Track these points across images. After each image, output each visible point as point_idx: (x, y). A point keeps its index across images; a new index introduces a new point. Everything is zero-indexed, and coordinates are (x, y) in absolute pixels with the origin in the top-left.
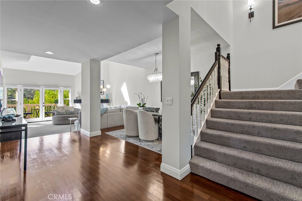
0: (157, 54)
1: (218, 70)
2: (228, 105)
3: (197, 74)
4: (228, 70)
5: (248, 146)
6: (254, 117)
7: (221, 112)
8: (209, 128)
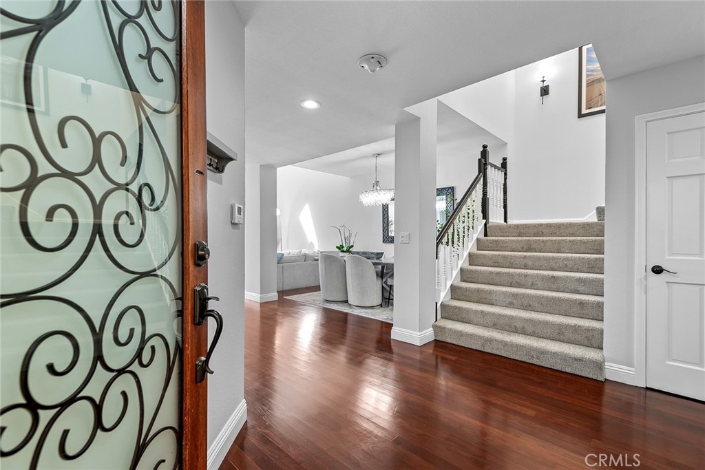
0: (379, 154)
1: (483, 188)
2: (497, 246)
3: (450, 191)
4: (502, 186)
5: (514, 302)
6: (530, 263)
7: (484, 256)
8: (464, 281)
